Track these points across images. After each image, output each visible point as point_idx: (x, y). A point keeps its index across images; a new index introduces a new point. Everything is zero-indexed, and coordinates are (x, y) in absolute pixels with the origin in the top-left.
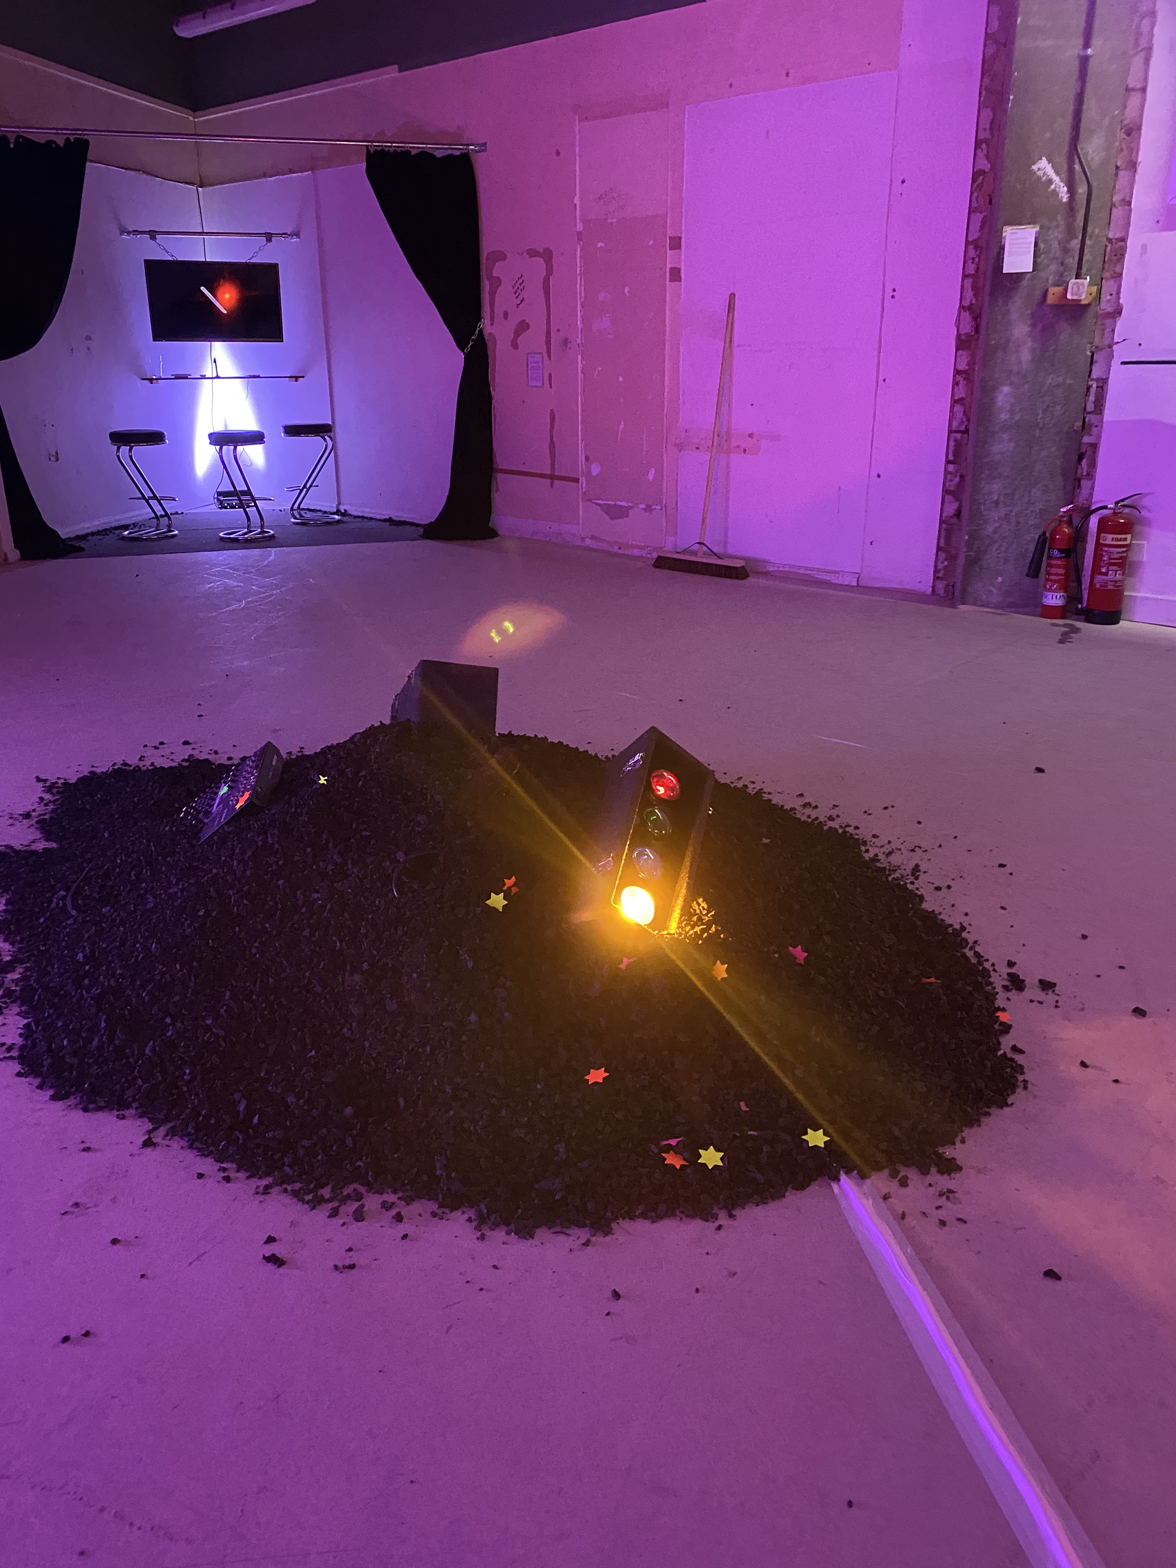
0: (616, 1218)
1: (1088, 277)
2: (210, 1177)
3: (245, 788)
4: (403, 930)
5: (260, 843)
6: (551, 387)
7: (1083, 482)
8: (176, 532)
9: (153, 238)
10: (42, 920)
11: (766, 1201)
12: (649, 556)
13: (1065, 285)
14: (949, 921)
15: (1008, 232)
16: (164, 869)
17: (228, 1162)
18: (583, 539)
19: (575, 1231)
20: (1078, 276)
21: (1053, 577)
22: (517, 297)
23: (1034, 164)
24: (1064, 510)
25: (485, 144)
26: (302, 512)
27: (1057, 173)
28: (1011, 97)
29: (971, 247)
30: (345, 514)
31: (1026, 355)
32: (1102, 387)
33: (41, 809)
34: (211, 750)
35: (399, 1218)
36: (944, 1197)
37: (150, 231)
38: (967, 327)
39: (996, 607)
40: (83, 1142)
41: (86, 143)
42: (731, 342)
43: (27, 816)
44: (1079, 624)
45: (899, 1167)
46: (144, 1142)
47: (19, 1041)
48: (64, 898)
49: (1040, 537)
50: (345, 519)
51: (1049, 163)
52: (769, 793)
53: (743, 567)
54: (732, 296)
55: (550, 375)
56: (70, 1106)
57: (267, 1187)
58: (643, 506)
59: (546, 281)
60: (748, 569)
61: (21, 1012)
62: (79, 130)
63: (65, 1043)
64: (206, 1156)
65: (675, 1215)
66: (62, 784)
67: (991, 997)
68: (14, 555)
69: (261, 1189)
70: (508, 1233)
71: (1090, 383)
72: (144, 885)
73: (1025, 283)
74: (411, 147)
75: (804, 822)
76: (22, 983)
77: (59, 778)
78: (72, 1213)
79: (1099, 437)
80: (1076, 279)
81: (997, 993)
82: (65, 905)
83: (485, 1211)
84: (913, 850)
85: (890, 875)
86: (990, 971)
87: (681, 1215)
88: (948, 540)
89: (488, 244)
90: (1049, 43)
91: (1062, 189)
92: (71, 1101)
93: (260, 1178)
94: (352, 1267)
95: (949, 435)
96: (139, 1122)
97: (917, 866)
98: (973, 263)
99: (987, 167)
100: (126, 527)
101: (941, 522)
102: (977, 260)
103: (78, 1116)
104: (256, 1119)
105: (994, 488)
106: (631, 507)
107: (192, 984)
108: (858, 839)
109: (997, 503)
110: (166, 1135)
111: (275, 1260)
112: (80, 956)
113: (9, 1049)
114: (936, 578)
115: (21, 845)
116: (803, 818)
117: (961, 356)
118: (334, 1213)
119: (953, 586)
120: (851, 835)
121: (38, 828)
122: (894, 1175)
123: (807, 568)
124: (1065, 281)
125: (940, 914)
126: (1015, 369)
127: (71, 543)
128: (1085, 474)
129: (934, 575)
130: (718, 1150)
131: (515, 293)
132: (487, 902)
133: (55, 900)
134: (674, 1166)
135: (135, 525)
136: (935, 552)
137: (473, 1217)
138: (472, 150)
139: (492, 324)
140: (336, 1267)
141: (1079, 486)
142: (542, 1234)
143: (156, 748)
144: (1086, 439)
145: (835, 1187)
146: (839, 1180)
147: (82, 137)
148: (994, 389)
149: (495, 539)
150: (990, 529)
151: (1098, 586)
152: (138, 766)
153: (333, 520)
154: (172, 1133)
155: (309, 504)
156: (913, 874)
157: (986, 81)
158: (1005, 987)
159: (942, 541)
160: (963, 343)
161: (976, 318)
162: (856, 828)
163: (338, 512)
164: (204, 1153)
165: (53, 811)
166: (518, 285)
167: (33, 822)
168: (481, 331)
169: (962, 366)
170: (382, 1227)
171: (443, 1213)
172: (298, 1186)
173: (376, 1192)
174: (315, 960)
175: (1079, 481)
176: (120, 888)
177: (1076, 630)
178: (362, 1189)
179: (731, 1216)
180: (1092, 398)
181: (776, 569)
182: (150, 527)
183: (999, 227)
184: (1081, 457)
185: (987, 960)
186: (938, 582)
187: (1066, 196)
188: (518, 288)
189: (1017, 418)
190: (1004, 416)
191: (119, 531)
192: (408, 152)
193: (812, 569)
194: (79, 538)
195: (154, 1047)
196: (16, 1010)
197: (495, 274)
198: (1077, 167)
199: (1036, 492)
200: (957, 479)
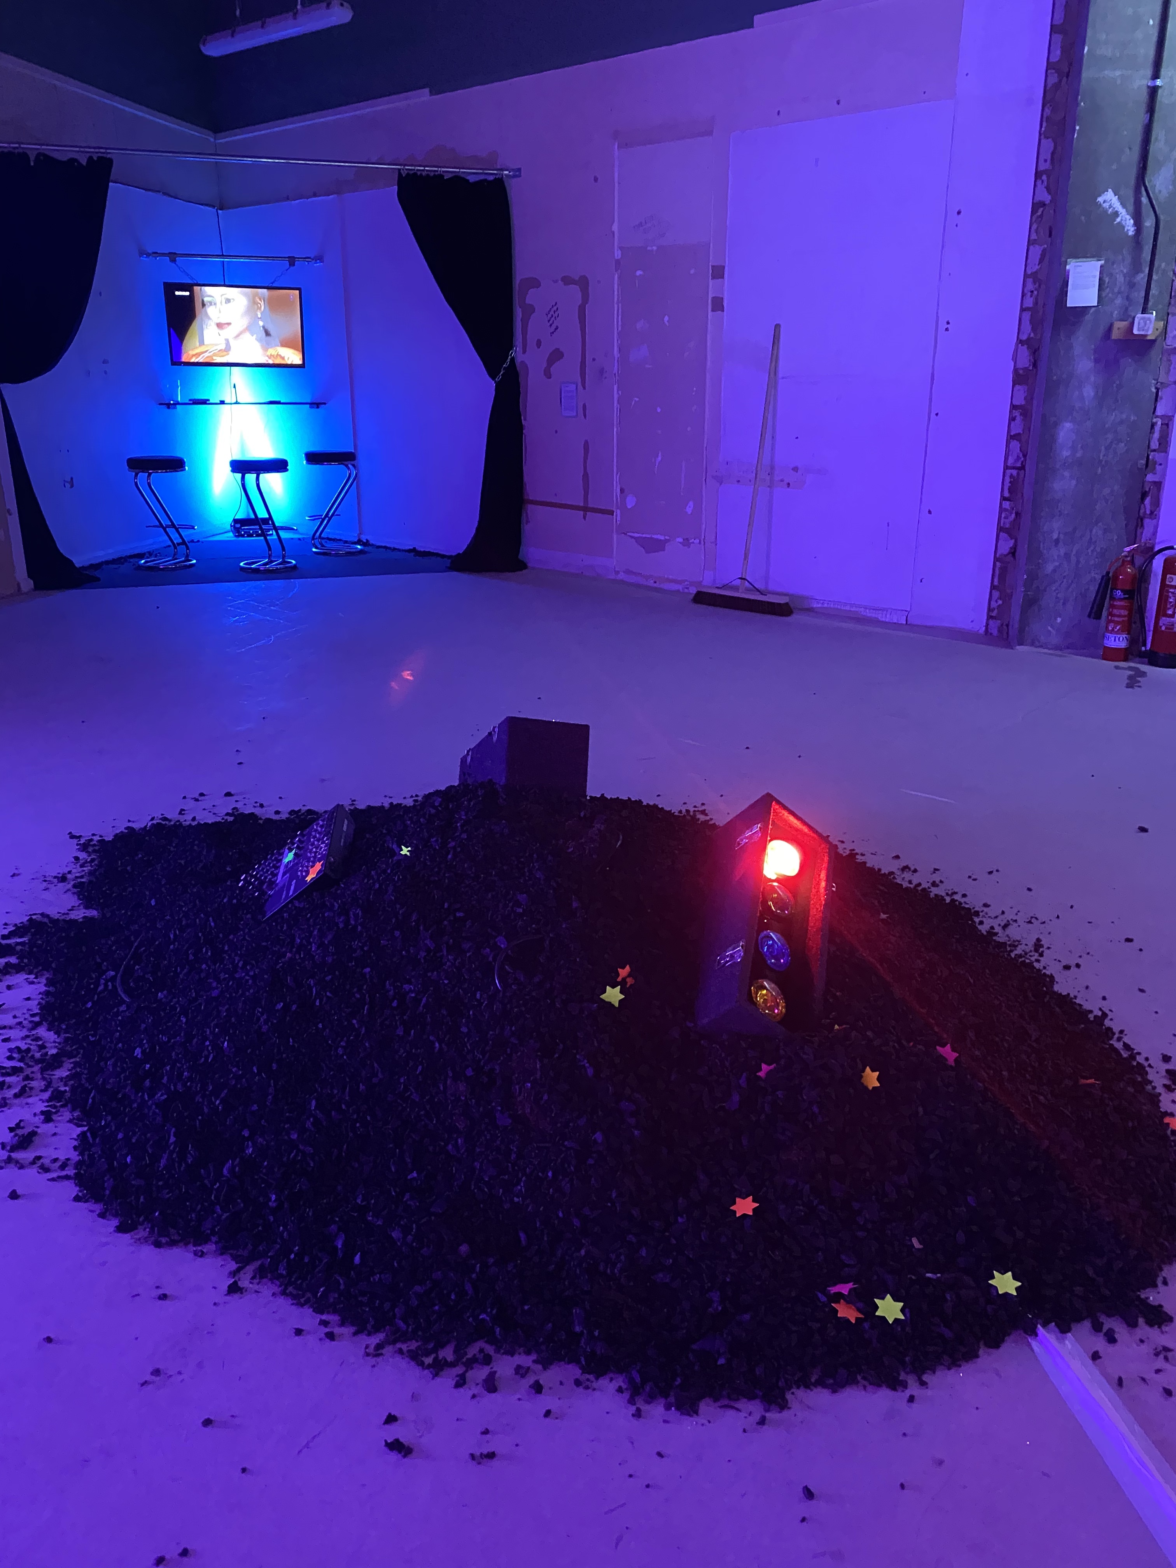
0: (790, 1388)
1: (1154, 312)
2: (309, 1333)
3: (315, 857)
4: (511, 1029)
5: (341, 926)
6: (585, 416)
7: (1147, 521)
8: (194, 561)
9: (174, 261)
10: (89, 1005)
11: (958, 1363)
12: (686, 590)
13: (1130, 320)
14: (1087, 1006)
15: (1073, 267)
16: (226, 948)
17: (328, 1313)
18: (617, 573)
19: (744, 1405)
20: (1144, 311)
21: (1116, 619)
22: (551, 325)
23: (1100, 196)
24: (1127, 549)
25: (519, 170)
26: (323, 541)
27: (1123, 205)
28: (1077, 128)
29: (1030, 281)
30: (366, 544)
31: (1089, 392)
32: (1167, 425)
33: (77, 871)
34: (256, 802)
35: (537, 1388)
36: (1162, 1356)
37: (170, 253)
38: (1025, 360)
39: (1057, 648)
40: (157, 1287)
41: (111, 161)
42: (775, 374)
43: (63, 879)
44: (1144, 668)
45: (1103, 1318)
46: (229, 1287)
47: (75, 1156)
48: (113, 979)
49: (1103, 577)
50: (366, 549)
51: (1115, 196)
52: (863, 855)
53: (787, 604)
54: (777, 326)
55: (584, 406)
56: (139, 1239)
57: (379, 1347)
58: (681, 540)
59: (582, 309)
60: (792, 606)
61: (74, 1119)
62: (102, 148)
63: (129, 1159)
64: (302, 1305)
65: (857, 1383)
66: (98, 841)
67: (1154, 1099)
68: (27, 584)
69: (371, 1350)
70: (668, 1408)
71: (1154, 420)
72: (204, 966)
73: (1088, 317)
74: (443, 172)
75: (907, 888)
76: (72, 1082)
77: (93, 835)
78: (153, 1382)
79: (1164, 475)
80: (1142, 313)
81: (1160, 1094)
82: (114, 987)
83: (638, 1380)
84: (1030, 922)
85: (1011, 951)
86: (1145, 1067)
87: (866, 1383)
88: (1002, 578)
89: (521, 270)
90: (1118, 73)
91: (1128, 222)
92: (142, 1233)
93: (369, 1334)
94: (491, 1456)
95: (1004, 473)
96: (220, 1261)
97: (1038, 940)
98: (1031, 296)
99: (1047, 198)
100: (141, 556)
101: (996, 559)
102: (1036, 292)
103: (148, 1251)
104: (357, 1259)
105: (1055, 527)
106: (667, 541)
107: (271, 1090)
108: (969, 909)
109: (1057, 542)
110: (253, 1278)
111: (397, 1447)
112: (138, 1052)
113: (63, 1167)
114: (990, 617)
115: (59, 913)
116: (905, 884)
117: (1019, 390)
118: (461, 1383)
119: (1007, 626)
120: (960, 903)
121: (74, 893)
122: (1097, 1327)
123: (852, 605)
124: (1130, 316)
125: (1075, 997)
126: (1078, 405)
127: (85, 572)
128: (1148, 512)
129: (988, 614)
130: (896, 1299)
131: (549, 321)
132: (603, 996)
133: (102, 981)
134: (848, 1321)
135: (150, 554)
136: (989, 590)
137: (624, 1386)
138: (506, 175)
139: (524, 352)
140: (472, 1456)
141: (1142, 525)
142: (706, 1407)
143: (197, 800)
144: (1150, 478)
145: (1035, 1344)
146: (1036, 1335)
147: (105, 155)
148: (1056, 424)
149: (524, 571)
150: (1049, 568)
151: (1163, 628)
152: (179, 821)
153: (354, 550)
154: (261, 1274)
155: (329, 533)
156: (1036, 950)
157: (1047, 111)
158: (1168, 1088)
159: (996, 580)
160: (1019, 378)
161: (1035, 352)
162: (964, 896)
163: (359, 542)
164: (298, 1301)
165: (91, 873)
166: (552, 312)
167: (70, 886)
168: (513, 359)
169: (1019, 401)
170: (519, 1399)
171: (588, 1380)
172: (414, 1345)
173: (506, 1353)
174: (411, 1064)
175: (1142, 520)
176: (176, 969)
177: (1143, 674)
178: (490, 1349)
179: (923, 1384)
180: (1156, 435)
181: (820, 605)
182: (166, 556)
183: (1063, 259)
184: (1144, 495)
185: (1139, 1054)
186: (991, 622)
187: (1133, 229)
188: (552, 316)
189: (1079, 455)
190: (1066, 453)
191: (136, 560)
192: (441, 176)
193: (859, 606)
194: (93, 567)
195: (233, 1167)
196: (67, 1115)
197: (528, 301)
198: (1144, 200)
199: (1097, 531)
200: (1013, 516)
